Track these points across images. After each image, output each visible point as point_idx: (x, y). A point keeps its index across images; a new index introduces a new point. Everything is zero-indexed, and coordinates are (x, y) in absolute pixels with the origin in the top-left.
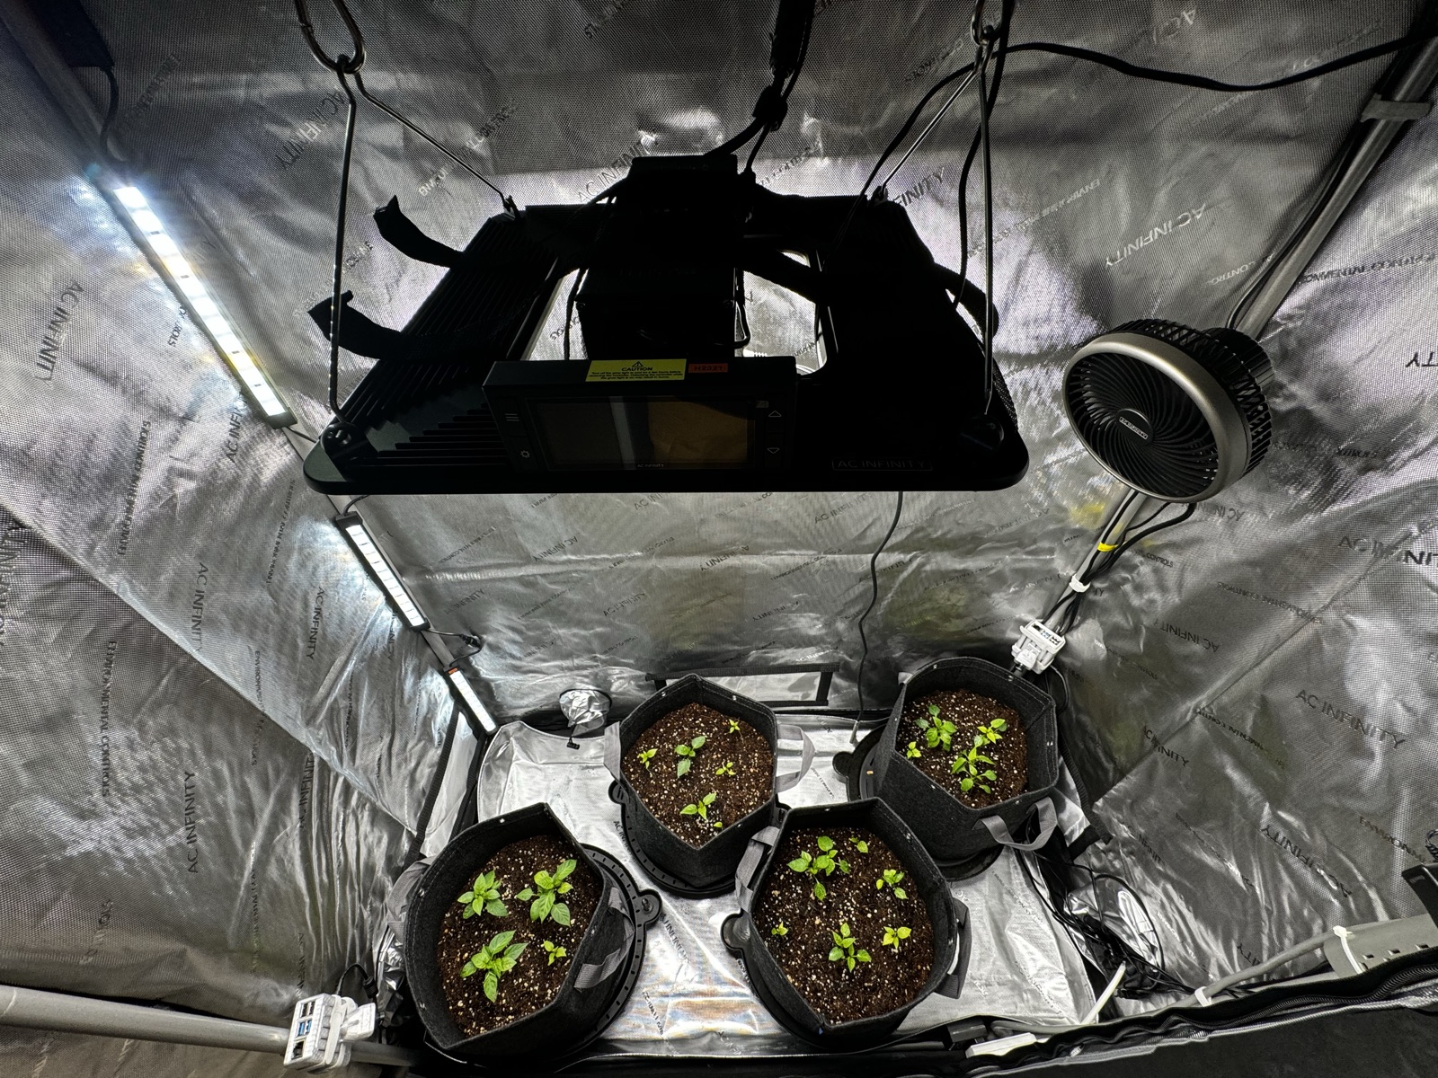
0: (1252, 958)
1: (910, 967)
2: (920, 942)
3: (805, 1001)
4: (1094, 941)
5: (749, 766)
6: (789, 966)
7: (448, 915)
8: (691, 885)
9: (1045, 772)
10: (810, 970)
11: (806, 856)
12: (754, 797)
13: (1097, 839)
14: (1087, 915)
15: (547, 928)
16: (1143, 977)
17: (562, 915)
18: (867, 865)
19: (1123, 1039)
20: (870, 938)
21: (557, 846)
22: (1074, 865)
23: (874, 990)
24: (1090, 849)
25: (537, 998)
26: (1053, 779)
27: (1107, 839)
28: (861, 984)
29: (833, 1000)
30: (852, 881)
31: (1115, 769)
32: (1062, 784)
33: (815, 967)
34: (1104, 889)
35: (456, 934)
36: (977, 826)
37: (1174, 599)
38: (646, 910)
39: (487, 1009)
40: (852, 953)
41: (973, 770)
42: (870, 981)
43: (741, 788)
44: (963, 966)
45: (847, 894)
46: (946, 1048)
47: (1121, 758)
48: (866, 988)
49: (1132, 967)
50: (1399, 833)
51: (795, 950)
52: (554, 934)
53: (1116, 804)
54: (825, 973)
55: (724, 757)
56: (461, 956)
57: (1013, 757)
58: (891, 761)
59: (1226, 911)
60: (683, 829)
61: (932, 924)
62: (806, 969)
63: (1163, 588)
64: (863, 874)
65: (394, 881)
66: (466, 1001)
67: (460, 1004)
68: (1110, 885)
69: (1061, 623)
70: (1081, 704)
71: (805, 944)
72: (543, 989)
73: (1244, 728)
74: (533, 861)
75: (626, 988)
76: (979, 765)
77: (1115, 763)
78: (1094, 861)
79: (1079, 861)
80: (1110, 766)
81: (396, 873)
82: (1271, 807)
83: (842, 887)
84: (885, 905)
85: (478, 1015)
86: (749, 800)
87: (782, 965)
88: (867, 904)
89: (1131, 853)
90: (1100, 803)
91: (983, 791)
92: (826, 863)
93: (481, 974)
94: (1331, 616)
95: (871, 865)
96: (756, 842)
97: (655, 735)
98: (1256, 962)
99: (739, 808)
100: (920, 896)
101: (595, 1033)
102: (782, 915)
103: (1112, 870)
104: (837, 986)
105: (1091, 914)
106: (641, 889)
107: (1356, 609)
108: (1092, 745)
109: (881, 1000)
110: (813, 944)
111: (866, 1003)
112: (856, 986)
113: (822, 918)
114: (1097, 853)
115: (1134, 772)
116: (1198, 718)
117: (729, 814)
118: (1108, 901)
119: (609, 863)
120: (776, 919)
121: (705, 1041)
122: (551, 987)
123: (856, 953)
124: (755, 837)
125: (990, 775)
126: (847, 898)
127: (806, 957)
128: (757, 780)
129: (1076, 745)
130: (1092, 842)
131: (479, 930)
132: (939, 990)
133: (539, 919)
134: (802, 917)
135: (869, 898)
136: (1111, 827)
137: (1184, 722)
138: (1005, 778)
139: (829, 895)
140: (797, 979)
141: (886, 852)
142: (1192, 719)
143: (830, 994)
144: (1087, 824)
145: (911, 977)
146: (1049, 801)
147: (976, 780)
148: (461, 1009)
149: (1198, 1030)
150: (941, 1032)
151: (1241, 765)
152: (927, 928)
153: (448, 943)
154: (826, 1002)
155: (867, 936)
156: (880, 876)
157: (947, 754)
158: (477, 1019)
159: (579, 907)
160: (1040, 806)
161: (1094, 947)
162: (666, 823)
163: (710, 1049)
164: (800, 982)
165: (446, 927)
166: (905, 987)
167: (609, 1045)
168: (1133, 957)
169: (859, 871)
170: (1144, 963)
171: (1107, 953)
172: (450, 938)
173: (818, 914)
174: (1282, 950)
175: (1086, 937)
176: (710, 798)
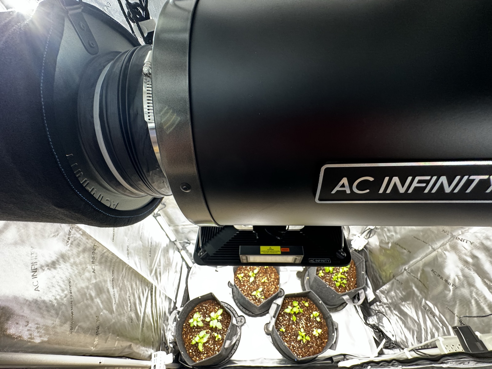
0: (420, 341)
1: (321, 340)
2: (324, 333)
3: (290, 350)
4: (376, 332)
5: (271, 278)
6: (285, 340)
7: (184, 324)
8: (254, 314)
9: (361, 281)
10: (292, 341)
11: (290, 307)
12: (273, 288)
13: (377, 301)
14: (374, 324)
15: (215, 330)
16: (390, 343)
17: (219, 326)
18: (308, 309)
19: (381, 365)
20: (309, 332)
21: (215, 303)
22: (370, 308)
23: (311, 347)
24: (375, 304)
25: (213, 350)
26: (364, 284)
27: (380, 302)
28: (307, 345)
29: (299, 350)
30: (303, 314)
31: (382, 282)
32: (367, 284)
33: (293, 340)
34: (379, 317)
35: (187, 330)
36: (341, 298)
37: (399, 236)
38: (241, 321)
39: (198, 352)
40: (304, 337)
41: (339, 280)
42: (309, 344)
43: (269, 285)
44: (337, 341)
45: (302, 318)
46: (332, 363)
47: (384, 279)
48: (308, 347)
49: (387, 340)
50: (456, 312)
51: (287, 335)
52: (216, 330)
53: (382, 292)
54: (296, 342)
55: (263, 275)
56: (190, 337)
57: (352, 275)
58: (315, 278)
59: (413, 327)
60: (252, 298)
61: (327, 327)
62: (290, 341)
63: (396, 232)
64: (307, 312)
65: (170, 315)
66: (192, 350)
67: (190, 351)
68: (381, 315)
69: (367, 236)
70: (372, 260)
71: (290, 333)
72: (214, 347)
73: (418, 276)
74: (208, 308)
75: (236, 345)
76: (341, 278)
77: (382, 280)
78: (376, 307)
79: (372, 307)
80: (381, 281)
81: (170, 313)
82: (425, 300)
83: (301, 316)
84: (313, 322)
85: (196, 354)
86: (271, 289)
87: (283, 340)
88: (308, 321)
89: (387, 307)
90: (378, 291)
91: (342, 286)
92: (296, 310)
93: (197, 343)
94: (440, 250)
95: (309, 310)
96: (275, 303)
97: (242, 268)
98: (421, 342)
99: (269, 292)
100: (324, 319)
101: (228, 358)
102: (283, 325)
103: (381, 311)
104: (300, 346)
105: (375, 324)
106: (239, 315)
107: (446, 250)
108: (375, 273)
109: (313, 350)
110: (292, 333)
111: (308, 351)
112: (305, 346)
113: (295, 325)
114: (377, 306)
115: (388, 284)
116: (405, 272)
117: (266, 294)
118: (380, 320)
119: (229, 307)
120: (281, 326)
121: (260, 360)
122: (217, 346)
123: (305, 337)
124: (274, 302)
125: (345, 281)
126: (302, 319)
127: (290, 337)
128: (274, 283)
129: (371, 273)
130: (376, 302)
131: (194, 329)
132: (330, 348)
133: (213, 327)
134: (289, 325)
135: (308, 320)
136: (381, 298)
137: (401, 272)
138: (349, 282)
139: (297, 319)
140: (288, 344)
141: (313, 305)
142: (404, 272)
143: (298, 348)
144: (374, 297)
145: (322, 343)
146: (363, 290)
147: (341, 283)
148: (191, 353)
149: (400, 365)
150: (331, 358)
151: (417, 287)
152: (326, 328)
153: (185, 333)
154: (297, 351)
155: (308, 332)
156: (312, 313)
157: (331, 274)
158: (196, 355)
159: (223, 322)
160: (360, 292)
161: (376, 333)
162: (247, 296)
163: (262, 363)
164: (289, 345)
165: (184, 328)
166: (320, 346)
167: (232, 362)
168: (387, 338)
169: (305, 311)
170: (390, 340)
171: (380, 335)
172: (185, 331)
173: (294, 324)
174: (427, 340)
175: (374, 330)
176: (260, 289)
